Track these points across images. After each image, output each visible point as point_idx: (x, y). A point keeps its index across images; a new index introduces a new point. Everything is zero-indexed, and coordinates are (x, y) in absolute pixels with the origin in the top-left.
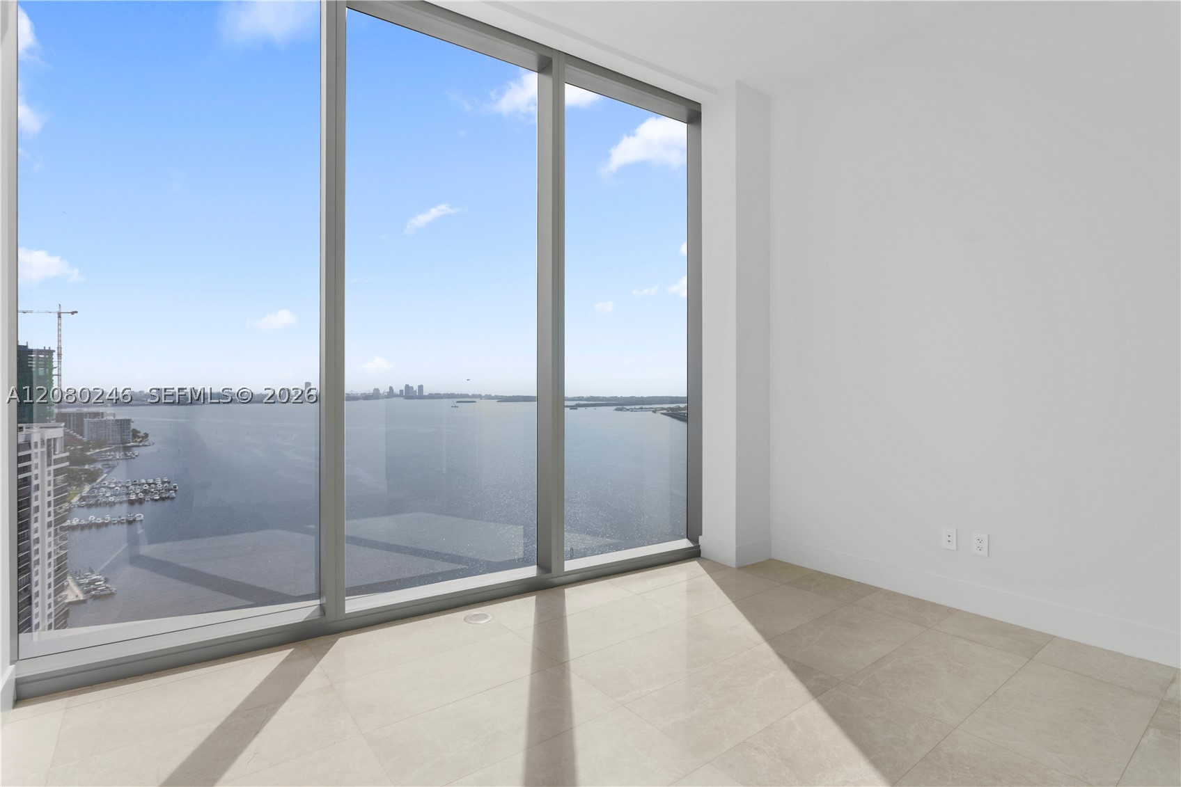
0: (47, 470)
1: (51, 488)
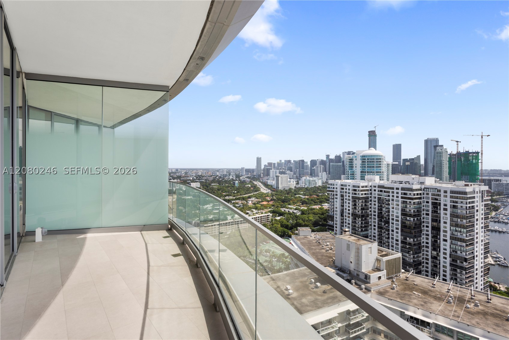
0: (481, 203)
1: (483, 212)
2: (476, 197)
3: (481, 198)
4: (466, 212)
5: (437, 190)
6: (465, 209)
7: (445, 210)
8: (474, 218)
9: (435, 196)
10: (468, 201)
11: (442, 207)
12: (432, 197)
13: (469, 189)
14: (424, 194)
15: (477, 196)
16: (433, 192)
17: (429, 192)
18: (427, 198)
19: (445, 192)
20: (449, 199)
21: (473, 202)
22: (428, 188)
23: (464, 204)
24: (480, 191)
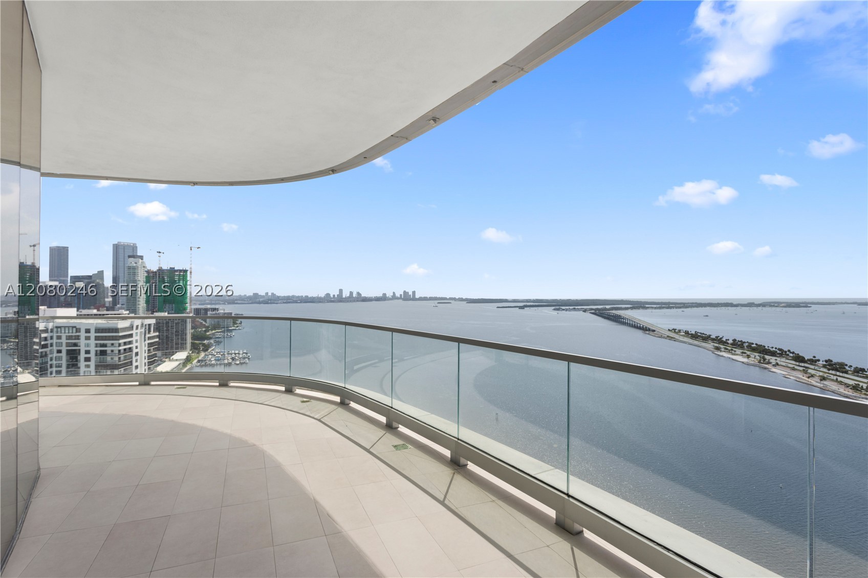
2: (134, 335)
3: (143, 336)
4: (119, 358)
5: (77, 329)
6: (117, 355)
7: (87, 360)
8: (132, 365)
9: (72, 339)
10: (122, 341)
11: (83, 355)
12: (67, 343)
13: (122, 324)
14: (52, 338)
15: (137, 333)
16: (69, 333)
17: (61, 333)
18: (58, 344)
19: (88, 331)
20: (92, 342)
21: (130, 343)
22: (60, 327)
23: (115, 347)
24: (143, 324)
